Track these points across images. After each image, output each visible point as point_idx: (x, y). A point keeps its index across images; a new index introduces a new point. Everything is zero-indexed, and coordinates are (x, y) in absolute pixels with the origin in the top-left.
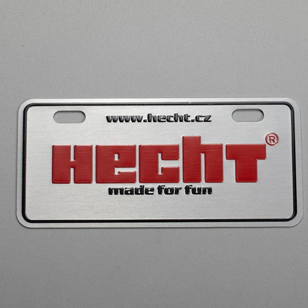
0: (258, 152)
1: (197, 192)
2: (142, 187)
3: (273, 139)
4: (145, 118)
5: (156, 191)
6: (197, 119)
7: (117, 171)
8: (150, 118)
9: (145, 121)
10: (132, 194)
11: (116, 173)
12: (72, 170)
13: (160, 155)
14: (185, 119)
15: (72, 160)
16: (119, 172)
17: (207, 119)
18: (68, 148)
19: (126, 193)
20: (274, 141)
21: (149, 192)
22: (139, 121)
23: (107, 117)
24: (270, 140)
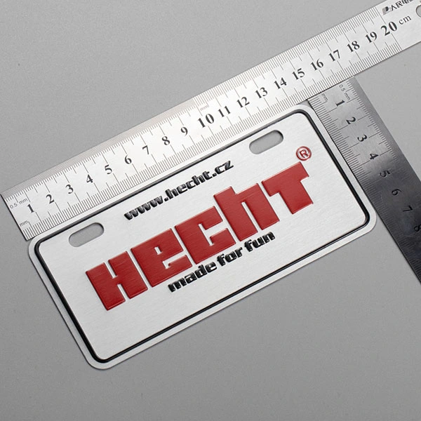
0: (298, 173)
1: (259, 244)
2: (201, 267)
3: (304, 153)
4: (165, 196)
5: (218, 264)
6: (218, 171)
7: (166, 263)
8: (170, 194)
9: (166, 200)
10: (194, 279)
11: (167, 267)
12: (120, 287)
13: (200, 225)
14: (206, 176)
15: (114, 276)
16: (169, 265)
17: (228, 166)
18: (103, 267)
19: (189, 281)
20: (307, 155)
21: (212, 269)
22: (160, 203)
23: (126, 215)
24: (302, 155)
